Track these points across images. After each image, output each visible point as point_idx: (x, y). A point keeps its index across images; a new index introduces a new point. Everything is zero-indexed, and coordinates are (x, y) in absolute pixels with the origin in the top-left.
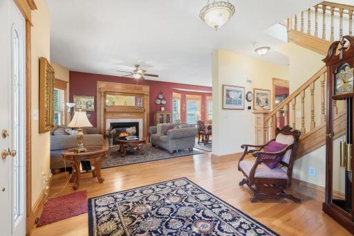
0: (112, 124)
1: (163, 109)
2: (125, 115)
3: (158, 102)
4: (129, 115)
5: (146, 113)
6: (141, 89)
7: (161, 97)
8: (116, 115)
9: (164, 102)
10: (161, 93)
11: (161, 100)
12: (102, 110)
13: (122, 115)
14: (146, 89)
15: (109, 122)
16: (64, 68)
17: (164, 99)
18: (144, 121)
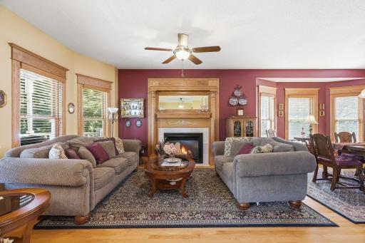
0: (166, 135)
1: (240, 113)
2: (183, 122)
3: (234, 102)
4: (188, 123)
5: (213, 119)
6: (207, 84)
7: (237, 93)
8: (170, 123)
9: (243, 102)
10: (238, 88)
11: (238, 98)
12: (153, 115)
13: (178, 122)
14: (214, 83)
15: (162, 132)
16: (108, 65)
17: (243, 97)
18: (210, 130)
